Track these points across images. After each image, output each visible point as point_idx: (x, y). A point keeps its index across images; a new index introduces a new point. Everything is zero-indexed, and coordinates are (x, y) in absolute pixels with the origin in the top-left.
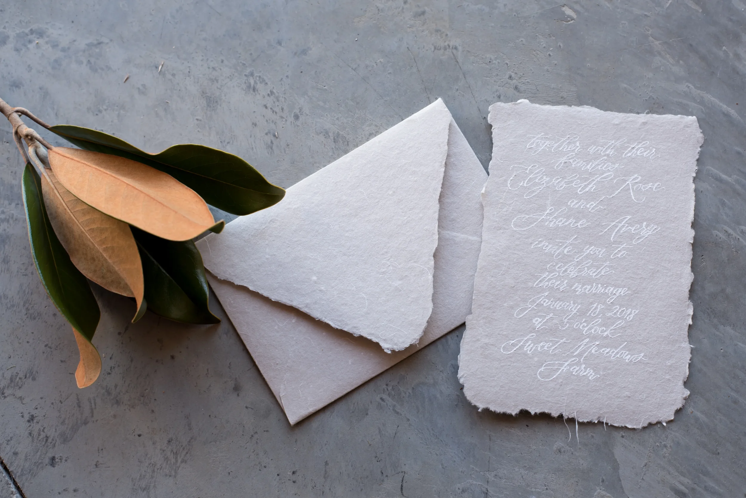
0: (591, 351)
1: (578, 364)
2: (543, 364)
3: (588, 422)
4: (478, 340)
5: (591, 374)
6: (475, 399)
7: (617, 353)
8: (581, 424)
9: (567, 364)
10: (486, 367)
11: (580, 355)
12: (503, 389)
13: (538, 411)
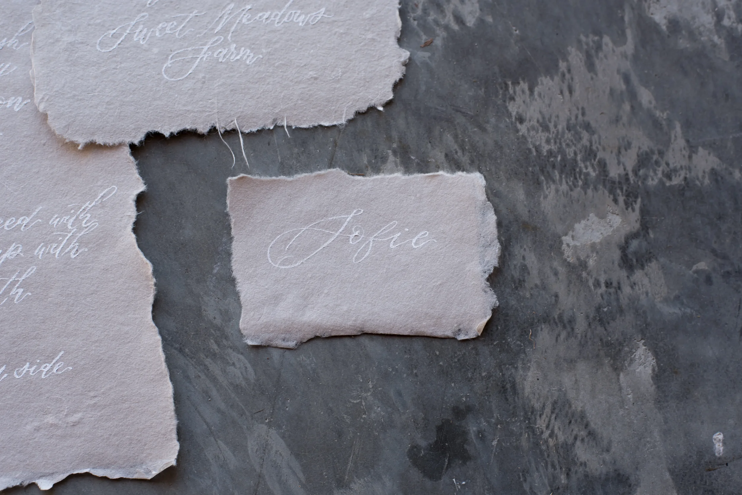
0: (241, 21)
1: (225, 44)
2: (168, 56)
3: (258, 131)
4: (58, 40)
5: (248, 56)
6: (69, 132)
7: (283, 16)
8: (248, 136)
9: (206, 48)
10: (78, 78)
11: (225, 30)
12: (112, 106)
13: (175, 129)
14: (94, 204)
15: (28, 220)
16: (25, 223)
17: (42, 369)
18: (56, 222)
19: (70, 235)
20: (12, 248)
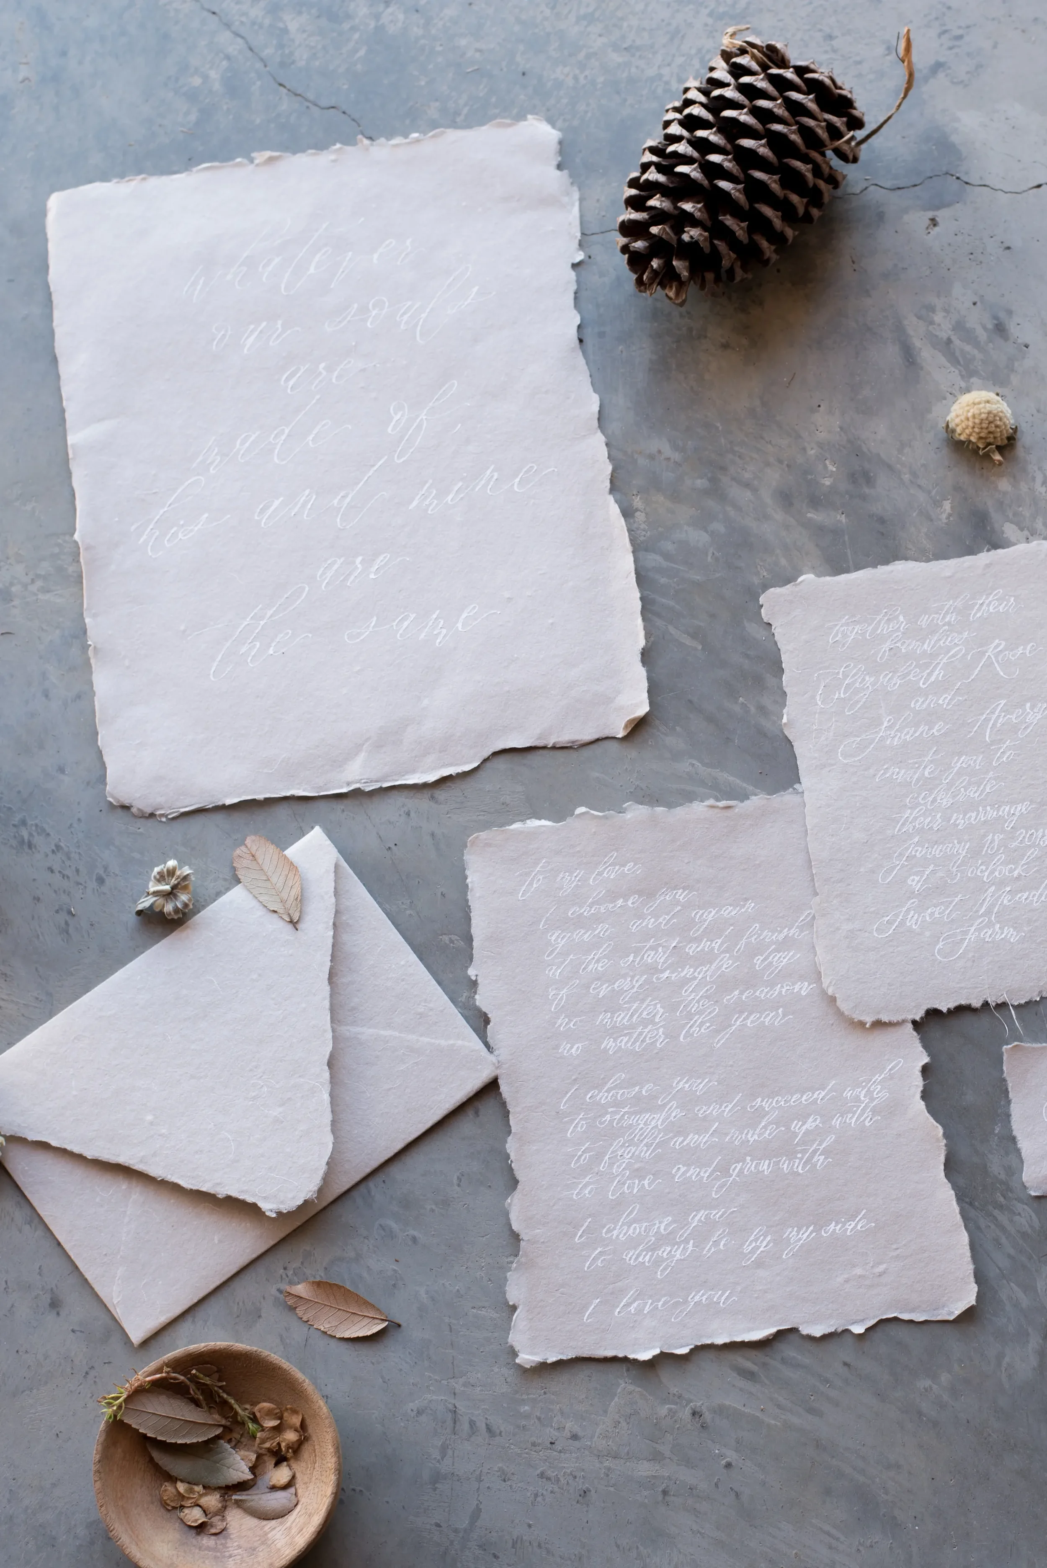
0: (1002, 902)
1: (990, 925)
2: (939, 938)
3: (1026, 1002)
4: (838, 929)
5: (1012, 935)
6: (857, 1012)
7: (1041, 895)
8: (1017, 1007)
9: (973, 929)
10: (861, 963)
11: (989, 912)
12: (892, 987)
13: (952, 1005)
14: (883, 1076)
15: (823, 1093)
16: (821, 1096)
17: (847, 1227)
18: (849, 1094)
19: (863, 1105)
20: (811, 1120)
